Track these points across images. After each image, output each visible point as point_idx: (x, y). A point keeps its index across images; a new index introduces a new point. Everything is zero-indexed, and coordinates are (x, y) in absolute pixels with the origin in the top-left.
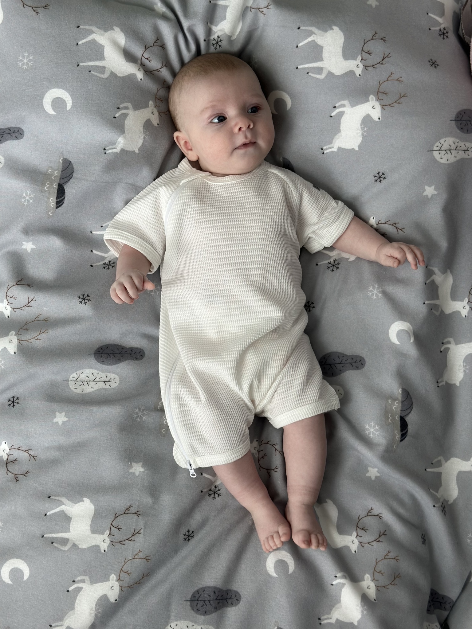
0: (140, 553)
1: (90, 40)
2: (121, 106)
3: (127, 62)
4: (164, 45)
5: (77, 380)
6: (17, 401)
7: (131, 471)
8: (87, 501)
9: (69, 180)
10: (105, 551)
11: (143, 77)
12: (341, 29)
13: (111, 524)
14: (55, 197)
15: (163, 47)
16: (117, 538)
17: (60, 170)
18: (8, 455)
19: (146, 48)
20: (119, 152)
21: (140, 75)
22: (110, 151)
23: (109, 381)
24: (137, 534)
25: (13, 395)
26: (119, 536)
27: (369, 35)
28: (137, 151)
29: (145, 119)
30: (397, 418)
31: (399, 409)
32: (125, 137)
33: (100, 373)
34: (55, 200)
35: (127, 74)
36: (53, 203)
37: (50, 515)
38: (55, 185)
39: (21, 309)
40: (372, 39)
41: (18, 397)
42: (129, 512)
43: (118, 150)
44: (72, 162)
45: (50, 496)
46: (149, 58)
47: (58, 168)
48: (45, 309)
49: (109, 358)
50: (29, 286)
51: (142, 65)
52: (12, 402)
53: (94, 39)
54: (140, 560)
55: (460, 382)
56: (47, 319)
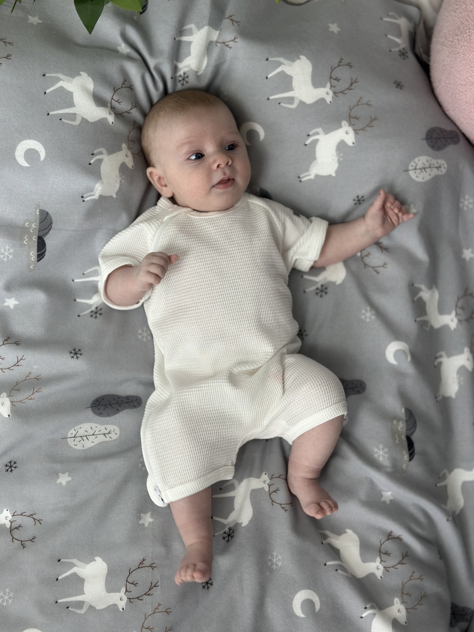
0: (160, 606)
1: (58, 88)
2: (95, 152)
3: (97, 106)
4: (132, 86)
5: (76, 436)
6: (14, 466)
7: (140, 522)
8: (98, 560)
9: (49, 232)
10: (123, 609)
11: (115, 120)
12: (308, 58)
13: (127, 581)
14: (36, 250)
15: (131, 88)
16: (134, 594)
17: (38, 222)
18: (11, 521)
19: (115, 90)
20: (97, 198)
21: (111, 119)
22: (89, 198)
23: (109, 433)
24: (154, 587)
25: (9, 460)
26: (136, 592)
27: (336, 62)
28: (115, 196)
29: (120, 163)
30: (404, 438)
31: (405, 429)
32: (102, 183)
33: (98, 425)
34: (36, 254)
35: (98, 119)
36: (34, 257)
37: (62, 579)
38: (35, 238)
39: (10, 369)
40: (339, 66)
41: (15, 461)
42: (143, 565)
43: (96, 196)
44: (50, 213)
45: (59, 559)
46: (119, 100)
47: (36, 220)
48: (35, 367)
49: (107, 409)
50: (17, 344)
51: (113, 108)
52: (9, 467)
53: (62, 86)
54: (160, 613)
55: (456, 394)
56: (38, 377)
